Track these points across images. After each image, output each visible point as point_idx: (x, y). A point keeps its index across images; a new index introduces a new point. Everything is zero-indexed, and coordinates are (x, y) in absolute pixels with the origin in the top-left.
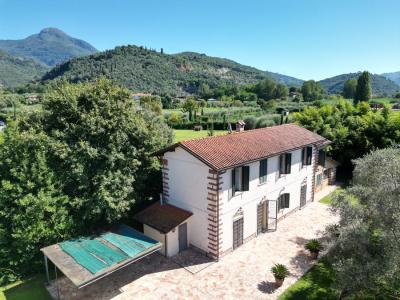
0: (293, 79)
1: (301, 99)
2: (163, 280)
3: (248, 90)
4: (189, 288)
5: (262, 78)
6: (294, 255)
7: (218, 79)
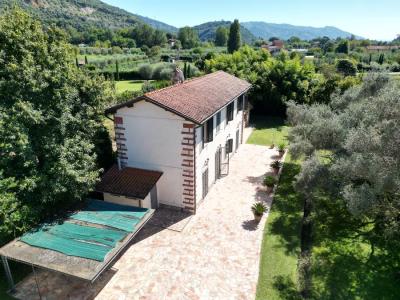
0: (164, 25)
1: (180, 46)
2: (154, 246)
3: (124, 35)
4: (184, 246)
5: (133, 22)
6: (255, 193)
7: (83, 20)
